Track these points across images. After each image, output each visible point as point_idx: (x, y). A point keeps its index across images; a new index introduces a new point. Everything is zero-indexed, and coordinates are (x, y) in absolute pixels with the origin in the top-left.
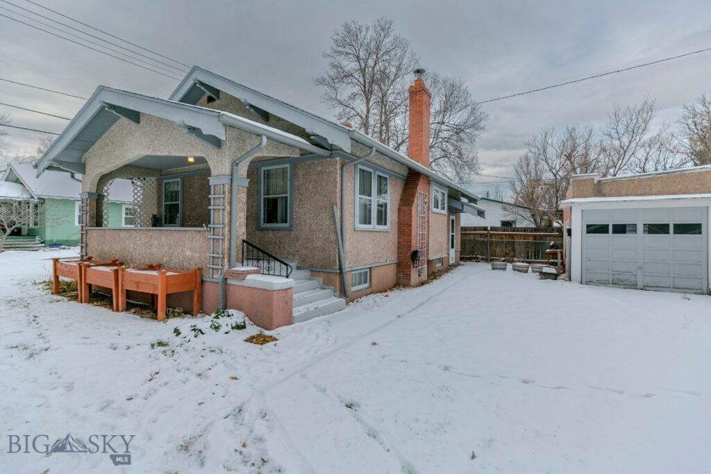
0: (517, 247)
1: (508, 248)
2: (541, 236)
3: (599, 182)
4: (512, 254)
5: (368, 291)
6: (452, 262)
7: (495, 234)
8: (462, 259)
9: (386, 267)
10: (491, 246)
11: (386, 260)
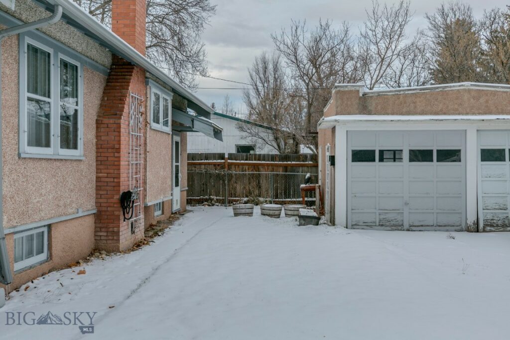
0: (263, 183)
1: (252, 184)
2: (292, 166)
3: (364, 94)
4: (257, 192)
5: (46, 267)
6: (176, 207)
7: (235, 164)
8: (189, 202)
9: (76, 223)
10: (229, 181)
11: (78, 210)
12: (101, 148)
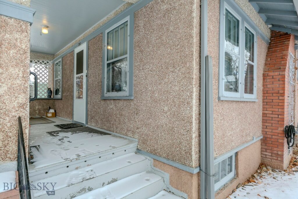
5: (235, 184)
11: (253, 138)
12: (267, 93)
